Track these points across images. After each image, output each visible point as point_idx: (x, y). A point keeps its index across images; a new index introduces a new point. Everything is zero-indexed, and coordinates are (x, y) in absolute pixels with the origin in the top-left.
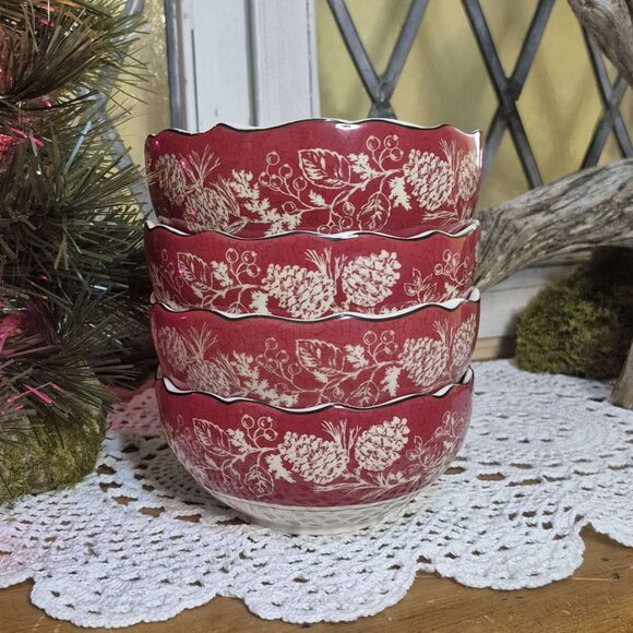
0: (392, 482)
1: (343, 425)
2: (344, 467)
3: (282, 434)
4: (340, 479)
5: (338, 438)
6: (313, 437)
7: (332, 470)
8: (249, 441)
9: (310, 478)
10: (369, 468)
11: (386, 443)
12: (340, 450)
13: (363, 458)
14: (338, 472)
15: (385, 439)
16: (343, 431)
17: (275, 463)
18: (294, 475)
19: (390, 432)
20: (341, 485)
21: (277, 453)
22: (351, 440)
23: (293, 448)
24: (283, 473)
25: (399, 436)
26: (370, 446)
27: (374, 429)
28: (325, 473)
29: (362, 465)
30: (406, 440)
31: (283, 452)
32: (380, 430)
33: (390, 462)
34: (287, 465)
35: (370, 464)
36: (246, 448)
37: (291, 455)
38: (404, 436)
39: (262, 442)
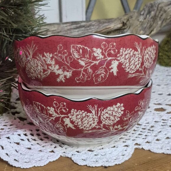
0: (116, 129)
1: (96, 107)
2: (96, 123)
3: (70, 110)
4: (94, 128)
5: (94, 112)
6: (83, 111)
7: (91, 125)
8: (56, 112)
9: (82, 128)
10: (107, 124)
11: (114, 114)
12: (94, 117)
13: (104, 120)
14: (93, 125)
15: (114, 112)
16: (96, 109)
17: (67, 121)
18: (75, 126)
19: (116, 109)
20: (94, 131)
21: (68, 117)
22: (99, 113)
23: (75, 116)
24: (70, 125)
25: (120, 111)
26: (107, 115)
27: (109, 108)
28: (88, 126)
29: (103, 122)
30: (122, 112)
31: (70, 117)
32: (112, 108)
33: (115, 121)
34: (72, 122)
35: (107, 122)
36: (55, 115)
37: (74, 118)
38: (122, 111)
39: (62, 113)
